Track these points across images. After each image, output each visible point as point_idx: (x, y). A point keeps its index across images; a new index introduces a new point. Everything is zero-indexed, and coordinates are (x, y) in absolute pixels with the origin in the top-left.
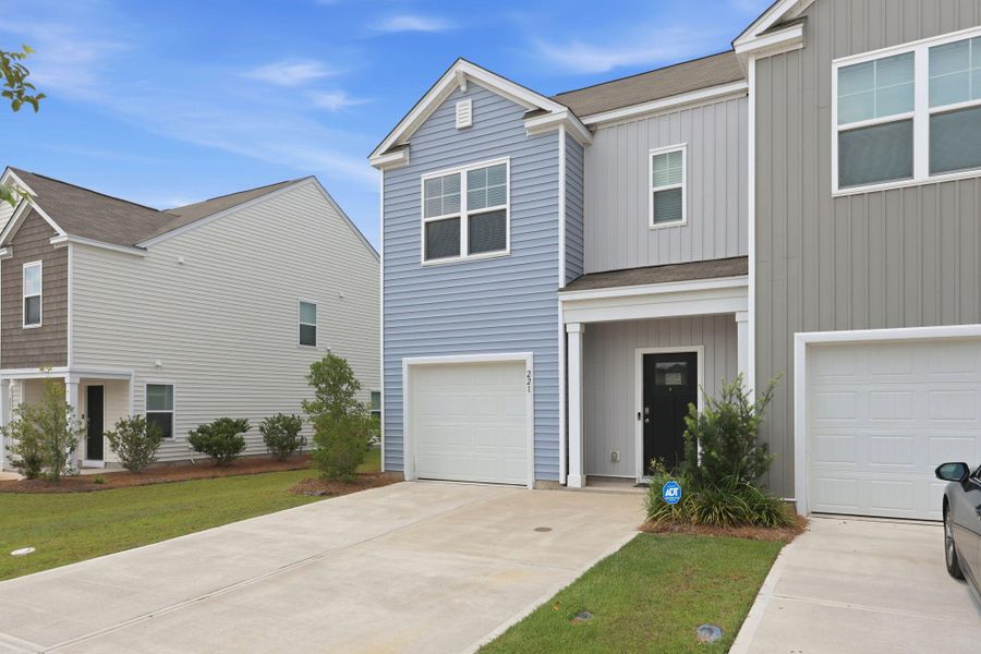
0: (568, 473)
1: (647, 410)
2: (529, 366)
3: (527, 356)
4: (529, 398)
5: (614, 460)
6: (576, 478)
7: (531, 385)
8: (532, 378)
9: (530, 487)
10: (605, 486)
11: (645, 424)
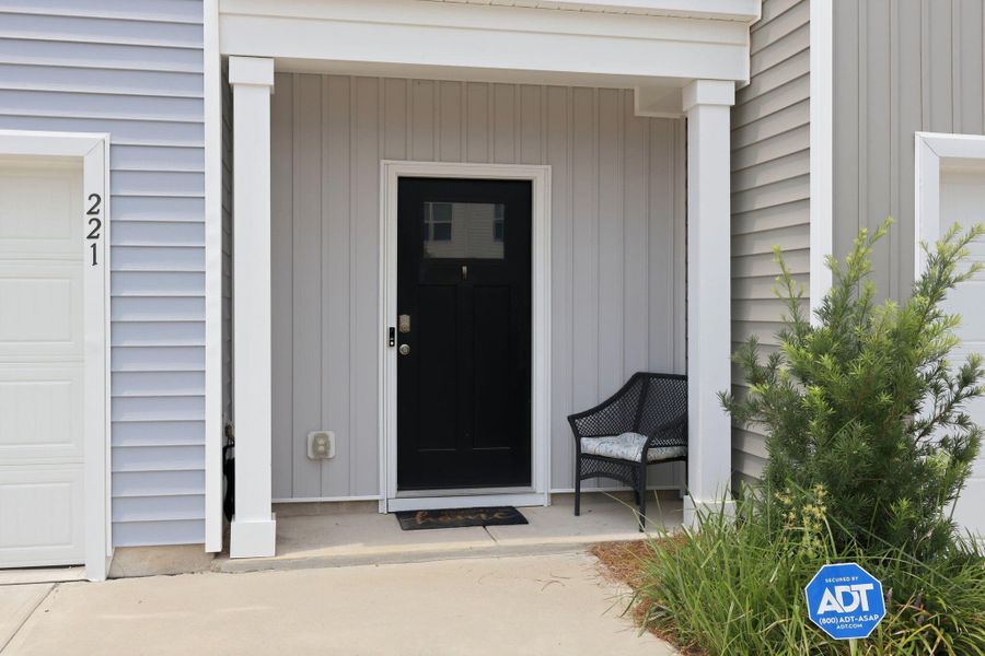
0: (229, 509)
1: (406, 319)
2: (96, 179)
3: (90, 147)
4: (96, 282)
5: (321, 457)
6: (256, 523)
7: (103, 243)
8: (104, 215)
9: (97, 569)
10: (345, 541)
11: (400, 356)
